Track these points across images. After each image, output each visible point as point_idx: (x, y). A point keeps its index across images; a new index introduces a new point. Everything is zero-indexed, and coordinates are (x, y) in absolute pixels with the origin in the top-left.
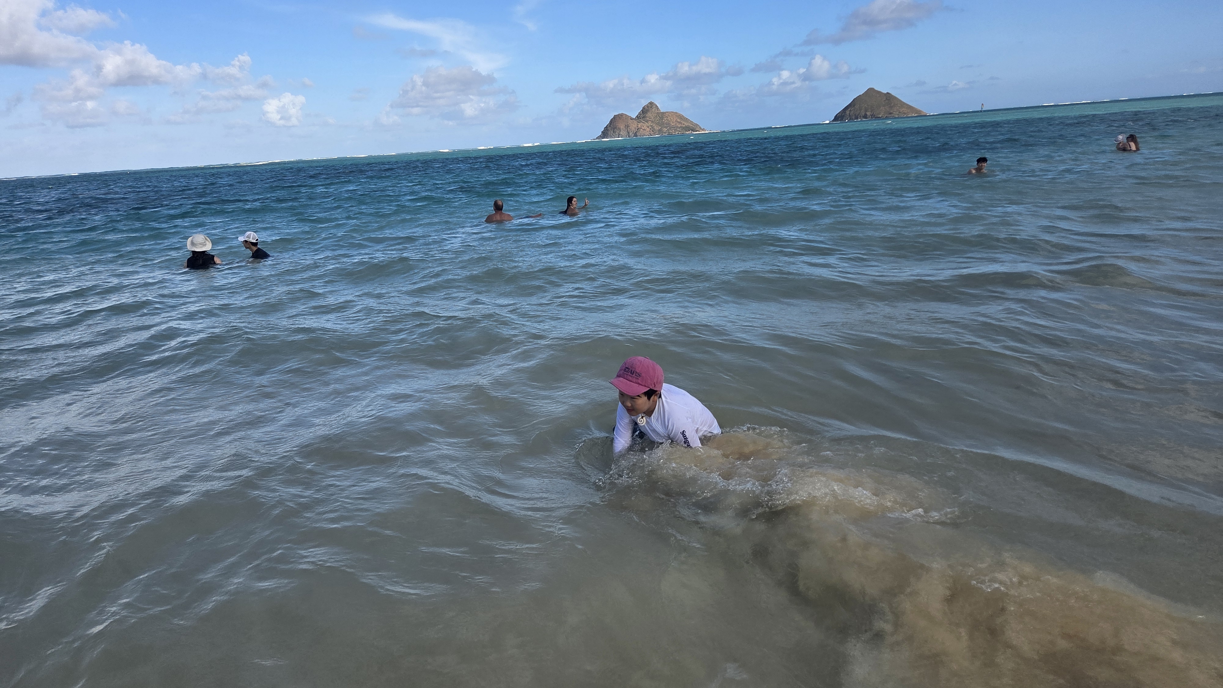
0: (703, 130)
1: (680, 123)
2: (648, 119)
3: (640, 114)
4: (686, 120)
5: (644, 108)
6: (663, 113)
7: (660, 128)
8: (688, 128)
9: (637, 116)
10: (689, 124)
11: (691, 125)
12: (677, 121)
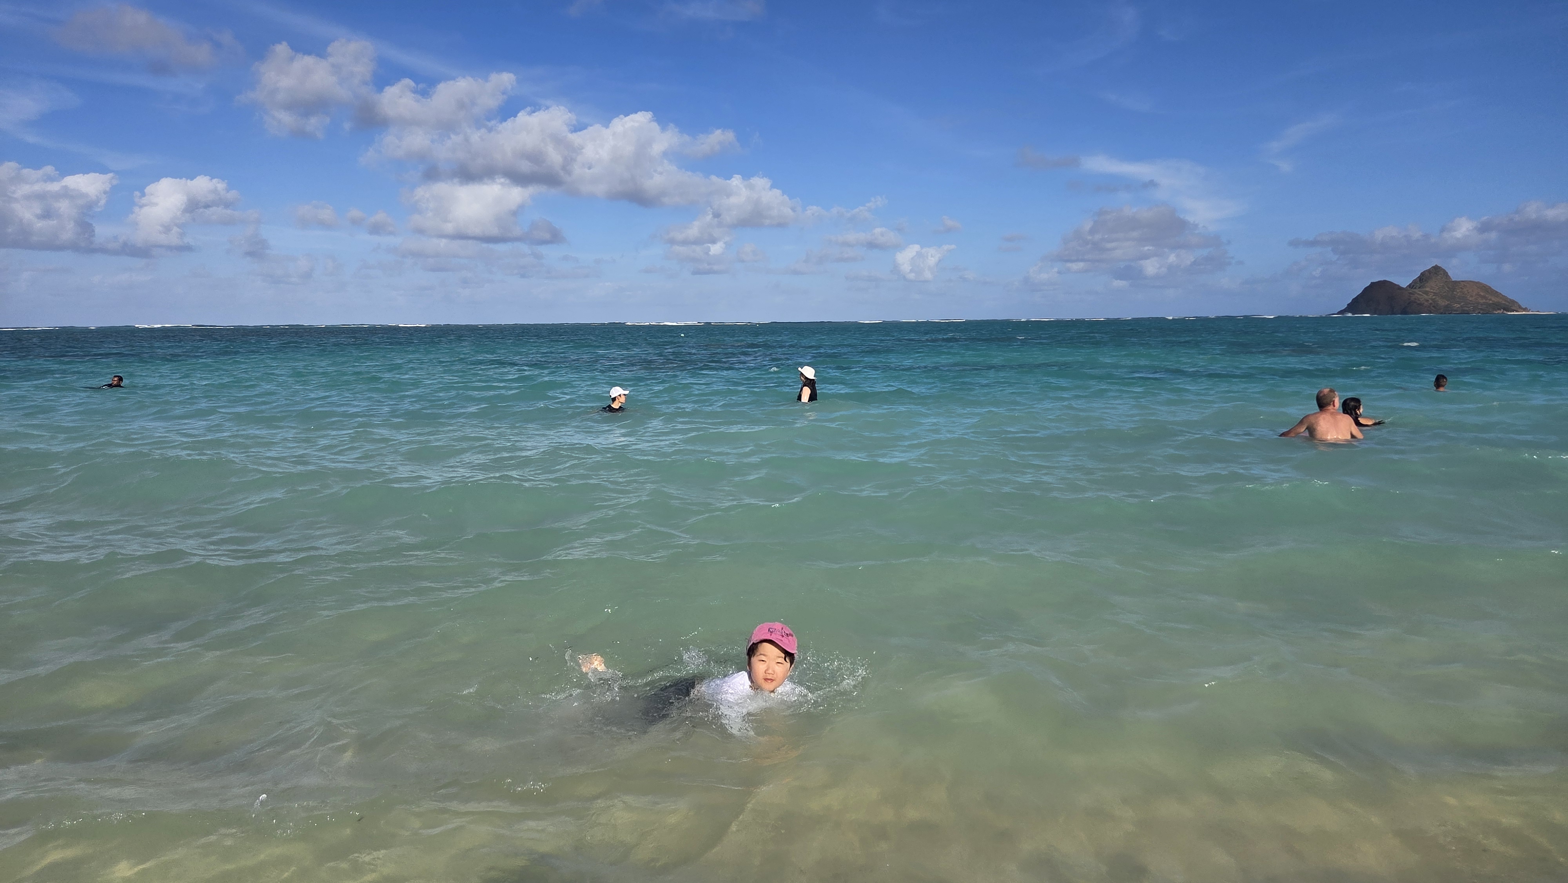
0: (1525, 309)
1: (1484, 297)
2: (1428, 289)
3: (1414, 281)
4: (1496, 294)
5: (1423, 274)
6: (1456, 282)
7: (1447, 303)
8: (1498, 306)
9: (1409, 286)
10: (1500, 301)
11: (1504, 302)
12: (1480, 295)
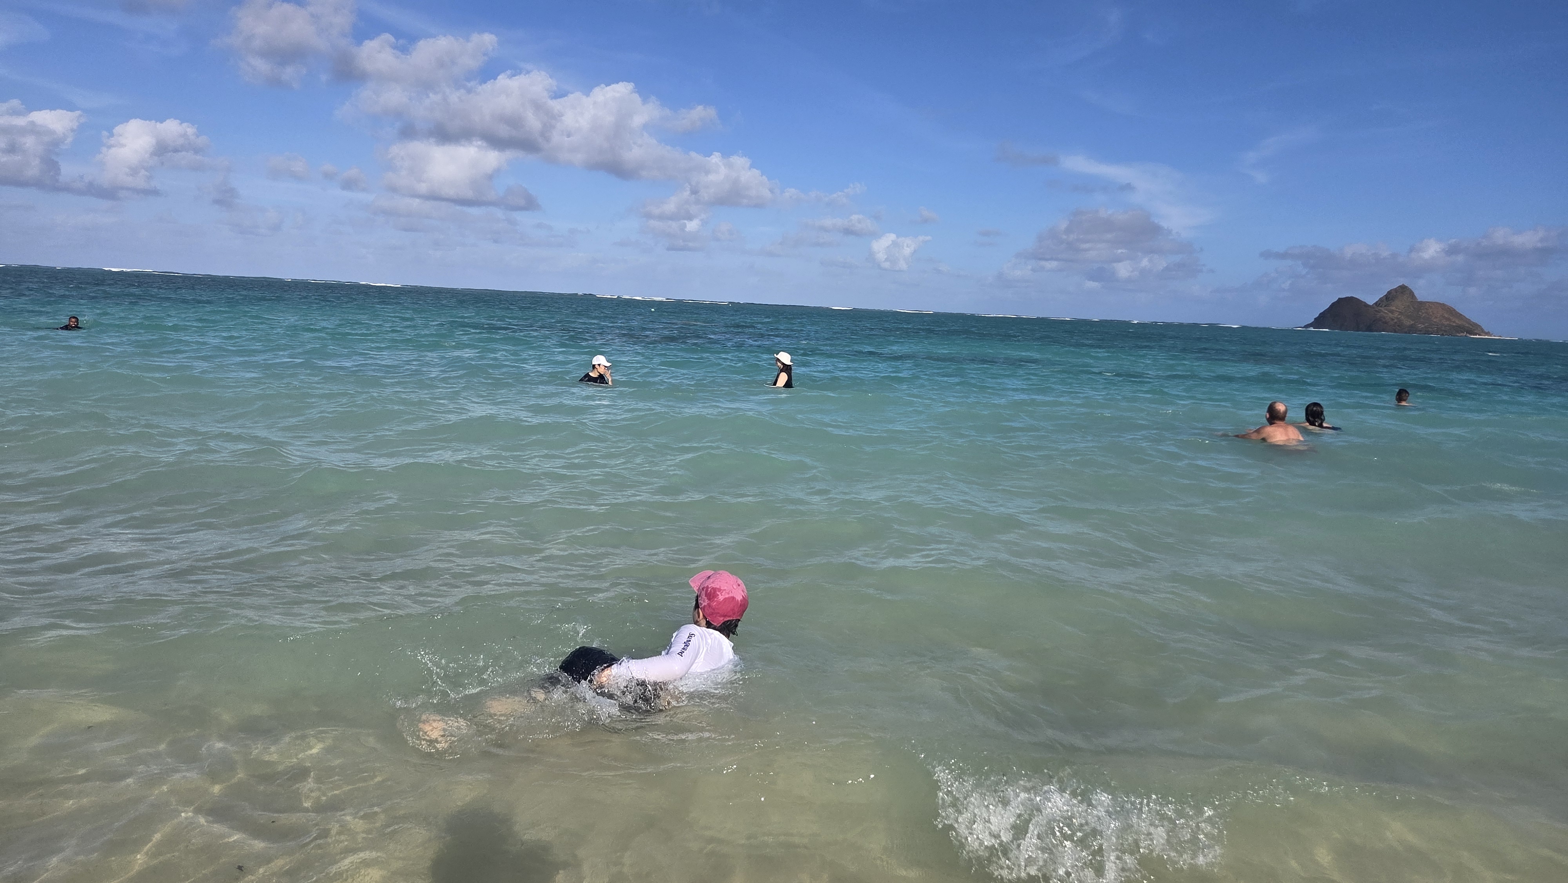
0: (1488, 334)
1: (1448, 319)
2: (1394, 308)
3: (1381, 300)
4: (1460, 316)
5: (1389, 293)
6: (1421, 303)
7: (1412, 322)
8: (1460, 329)
9: (1376, 304)
10: (1464, 323)
11: (1467, 325)
12: (1444, 317)
